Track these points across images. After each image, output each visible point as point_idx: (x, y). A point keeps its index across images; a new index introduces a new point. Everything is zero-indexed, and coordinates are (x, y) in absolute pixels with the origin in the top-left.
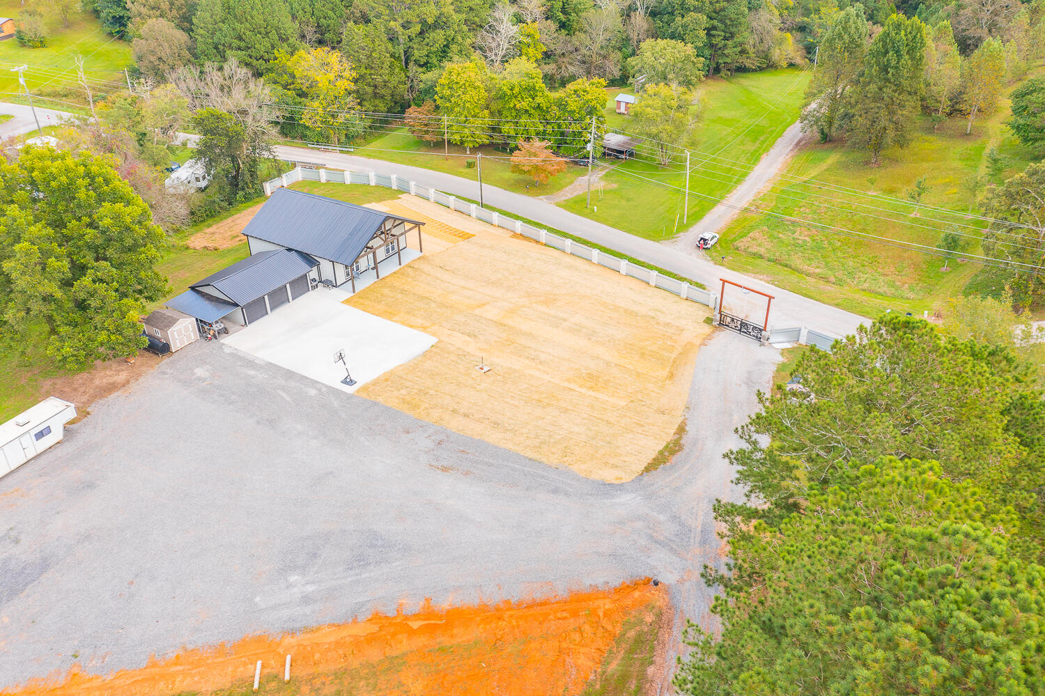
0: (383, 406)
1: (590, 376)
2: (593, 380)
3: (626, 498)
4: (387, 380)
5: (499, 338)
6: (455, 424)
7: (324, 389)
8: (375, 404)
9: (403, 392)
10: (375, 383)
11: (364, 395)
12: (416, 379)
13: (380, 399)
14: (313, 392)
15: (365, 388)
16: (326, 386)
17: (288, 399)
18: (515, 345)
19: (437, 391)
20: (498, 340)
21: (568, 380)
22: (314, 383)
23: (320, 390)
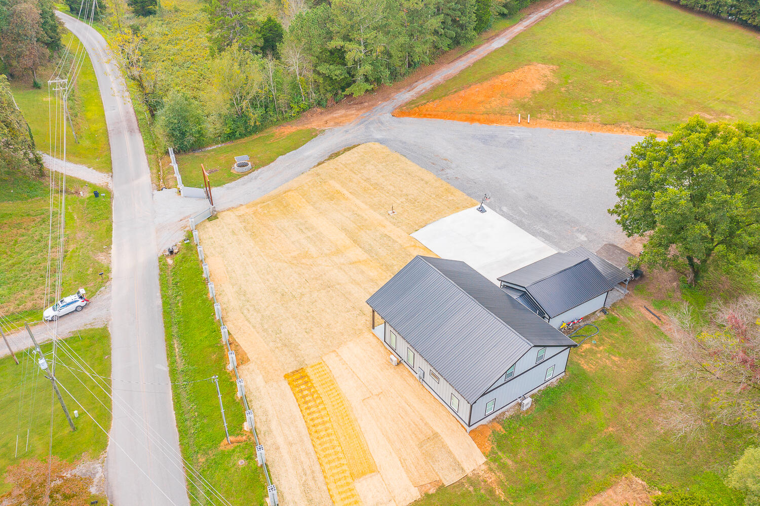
0: (465, 192)
1: (332, 198)
2: (333, 196)
3: (378, 136)
4: (458, 208)
5: (366, 232)
6: (429, 176)
7: (498, 210)
8: (469, 195)
9: (450, 198)
10: (465, 207)
11: (474, 201)
12: (439, 206)
13: (466, 197)
14: (505, 209)
15: (473, 205)
16: (496, 211)
17: (520, 208)
18: (359, 225)
19: (430, 196)
20: (367, 231)
21: (347, 199)
22: (504, 215)
23: (501, 210)
